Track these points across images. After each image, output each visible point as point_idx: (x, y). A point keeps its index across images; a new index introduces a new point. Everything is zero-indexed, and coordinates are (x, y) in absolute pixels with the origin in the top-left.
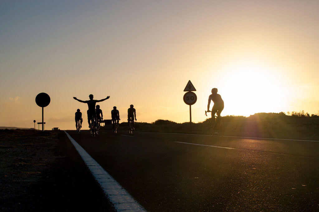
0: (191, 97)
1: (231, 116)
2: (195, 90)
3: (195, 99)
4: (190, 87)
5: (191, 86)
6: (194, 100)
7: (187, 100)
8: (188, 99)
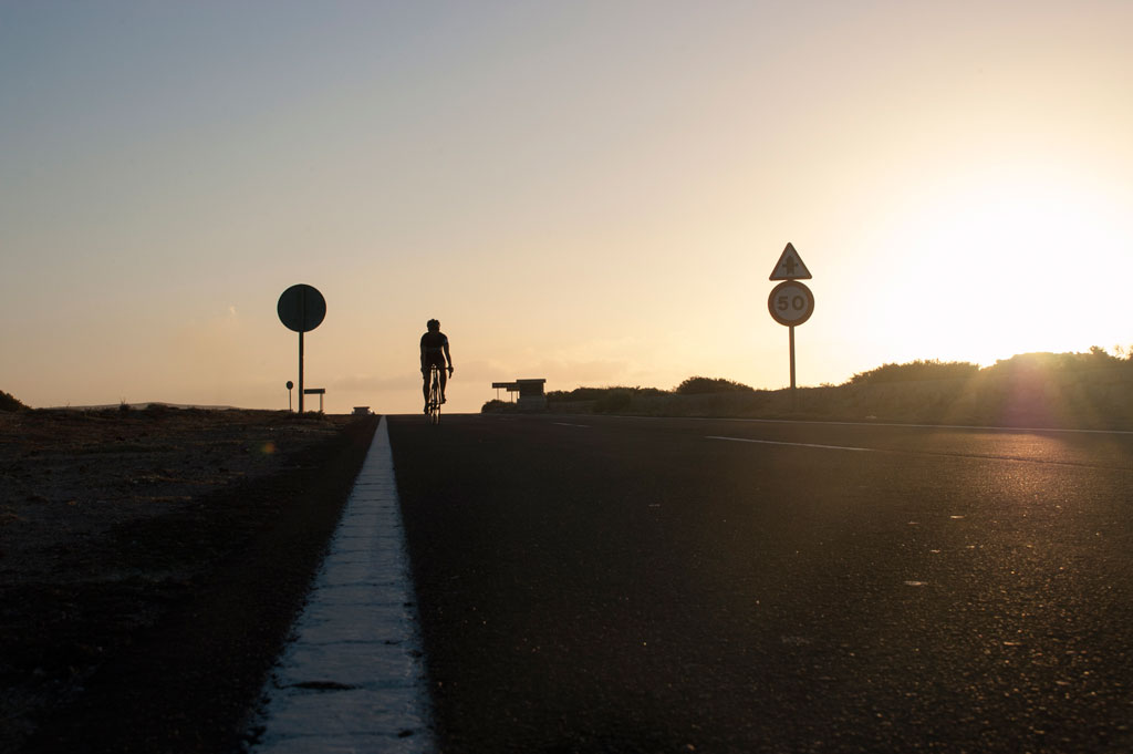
0: (796, 298)
1: (928, 362)
2: (809, 276)
3: (806, 303)
4: (790, 267)
5: (796, 261)
6: (806, 307)
7: (780, 308)
8: (783, 305)
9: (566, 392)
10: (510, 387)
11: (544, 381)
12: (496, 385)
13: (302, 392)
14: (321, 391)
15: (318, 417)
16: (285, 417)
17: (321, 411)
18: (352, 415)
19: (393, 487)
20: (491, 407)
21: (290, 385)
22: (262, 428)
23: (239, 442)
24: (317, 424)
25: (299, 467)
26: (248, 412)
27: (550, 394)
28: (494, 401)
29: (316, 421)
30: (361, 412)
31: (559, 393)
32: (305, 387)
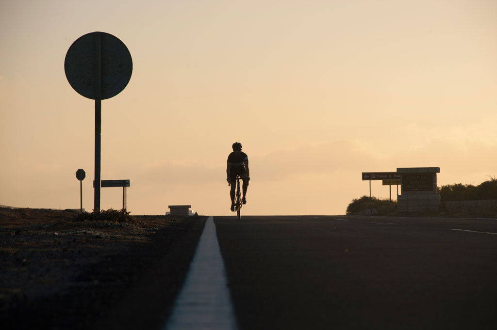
9: (470, 187)
10: (387, 178)
11: (437, 170)
12: (367, 176)
13: (98, 184)
14: (124, 184)
15: (120, 217)
16: (75, 217)
17: (124, 210)
18: (167, 216)
19: (227, 308)
20: (361, 206)
21: (81, 175)
22: (43, 233)
23: (11, 250)
24: (120, 226)
25: (96, 282)
26: (22, 212)
27: (446, 189)
28: (365, 199)
29: (117, 223)
30: (179, 213)
31: (459, 187)
32: (102, 179)
